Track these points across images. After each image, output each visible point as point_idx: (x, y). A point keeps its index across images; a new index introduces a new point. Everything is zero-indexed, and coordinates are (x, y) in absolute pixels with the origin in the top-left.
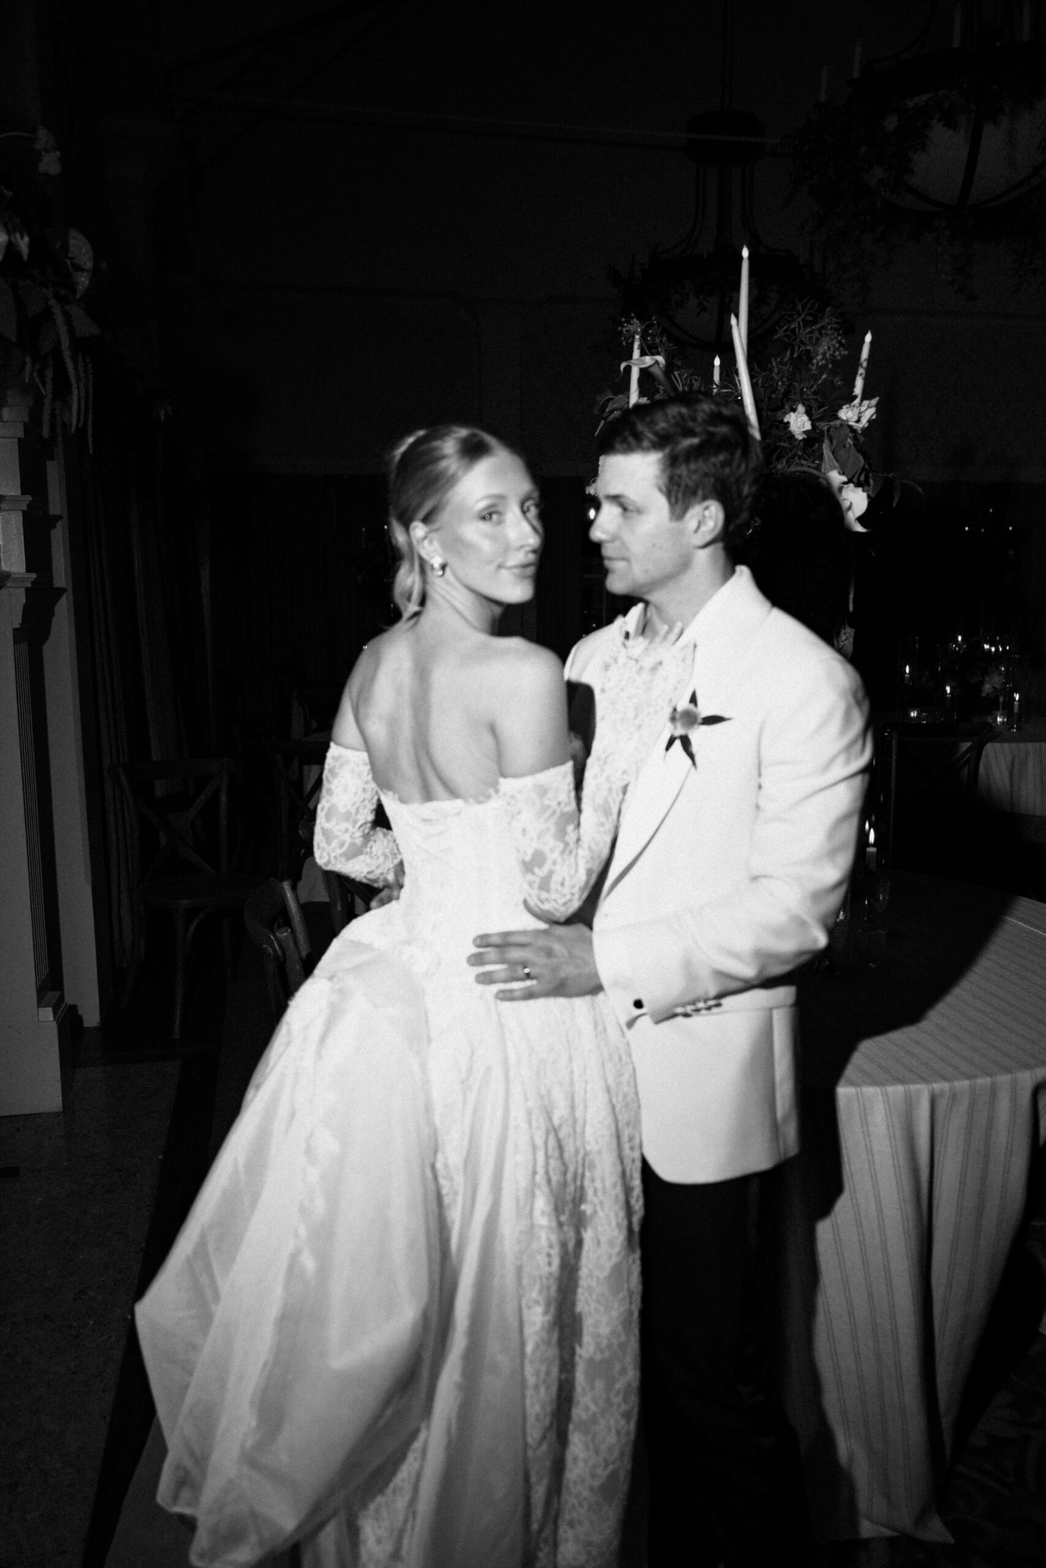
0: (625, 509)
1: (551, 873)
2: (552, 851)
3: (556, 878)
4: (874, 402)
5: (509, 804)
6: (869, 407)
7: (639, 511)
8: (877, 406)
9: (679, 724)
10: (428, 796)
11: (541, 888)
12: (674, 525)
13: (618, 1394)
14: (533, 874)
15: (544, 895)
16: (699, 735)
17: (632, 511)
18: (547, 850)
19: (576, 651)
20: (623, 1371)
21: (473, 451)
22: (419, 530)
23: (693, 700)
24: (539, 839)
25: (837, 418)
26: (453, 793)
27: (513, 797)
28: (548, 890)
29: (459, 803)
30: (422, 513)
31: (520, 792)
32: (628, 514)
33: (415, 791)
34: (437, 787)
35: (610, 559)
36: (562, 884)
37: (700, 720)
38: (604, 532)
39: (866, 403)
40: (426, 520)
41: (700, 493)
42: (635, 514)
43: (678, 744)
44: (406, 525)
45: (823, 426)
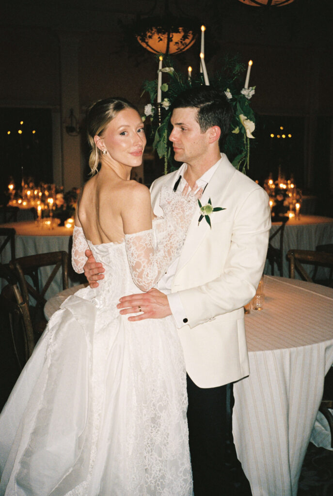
0: (183, 129)
1: (143, 270)
2: (143, 262)
3: (145, 273)
4: (254, 88)
5: (127, 244)
6: (252, 90)
7: (189, 130)
8: (255, 89)
9: (205, 211)
10: (102, 242)
11: (138, 277)
12: (202, 135)
13: (181, 472)
14: (136, 271)
15: (140, 280)
16: (213, 216)
17: (186, 130)
18: (141, 261)
19: (154, 183)
20: (183, 464)
21: (118, 108)
22: (97, 138)
23: (210, 202)
24: (138, 257)
25: (241, 94)
26: (110, 240)
27: (128, 241)
28: (141, 278)
29: (112, 243)
30: (98, 133)
31: (131, 239)
32: (184, 131)
33: (98, 240)
34: (105, 238)
35: (176, 148)
36: (147, 275)
37: (213, 210)
38: (175, 138)
39: (251, 88)
40: (100, 135)
41: (212, 123)
42: (187, 131)
43: (204, 219)
44: (93, 136)
45: (236, 97)
